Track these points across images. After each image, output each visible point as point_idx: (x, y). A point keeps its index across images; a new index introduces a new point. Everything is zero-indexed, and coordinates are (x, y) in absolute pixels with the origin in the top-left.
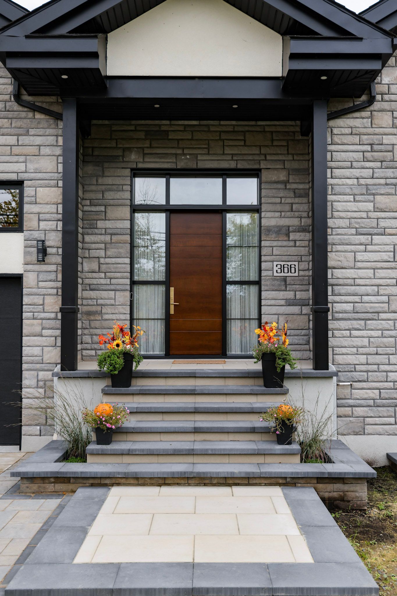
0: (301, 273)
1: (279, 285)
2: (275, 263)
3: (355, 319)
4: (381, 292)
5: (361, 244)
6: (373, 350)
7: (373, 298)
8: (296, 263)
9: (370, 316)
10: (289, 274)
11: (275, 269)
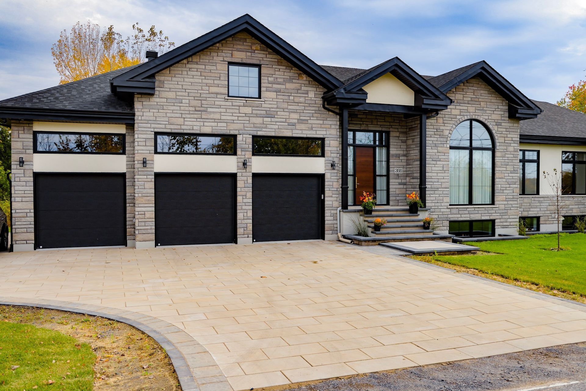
0: (404, 172)
1: (396, 177)
2: (395, 168)
3: (431, 191)
4: (439, 181)
5: (433, 164)
6: (436, 201)
7: (437, 183)
8: (402, 169)
9: (436, 189)
10: (400, 173)
11: (395, 170)
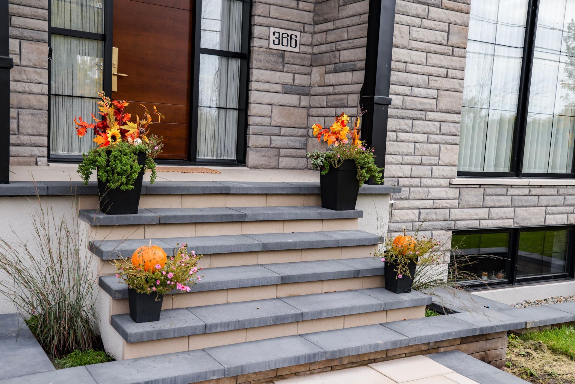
0: (304, 49)
1: (276, 62)
2: (272, 30)
4: (432, 84)
5: (417, 16)
6: (417, 159)
7: (423, 92)
8: (298, 34)
9: (417, 114)
10: (289, 48)
11: (272, 37)
